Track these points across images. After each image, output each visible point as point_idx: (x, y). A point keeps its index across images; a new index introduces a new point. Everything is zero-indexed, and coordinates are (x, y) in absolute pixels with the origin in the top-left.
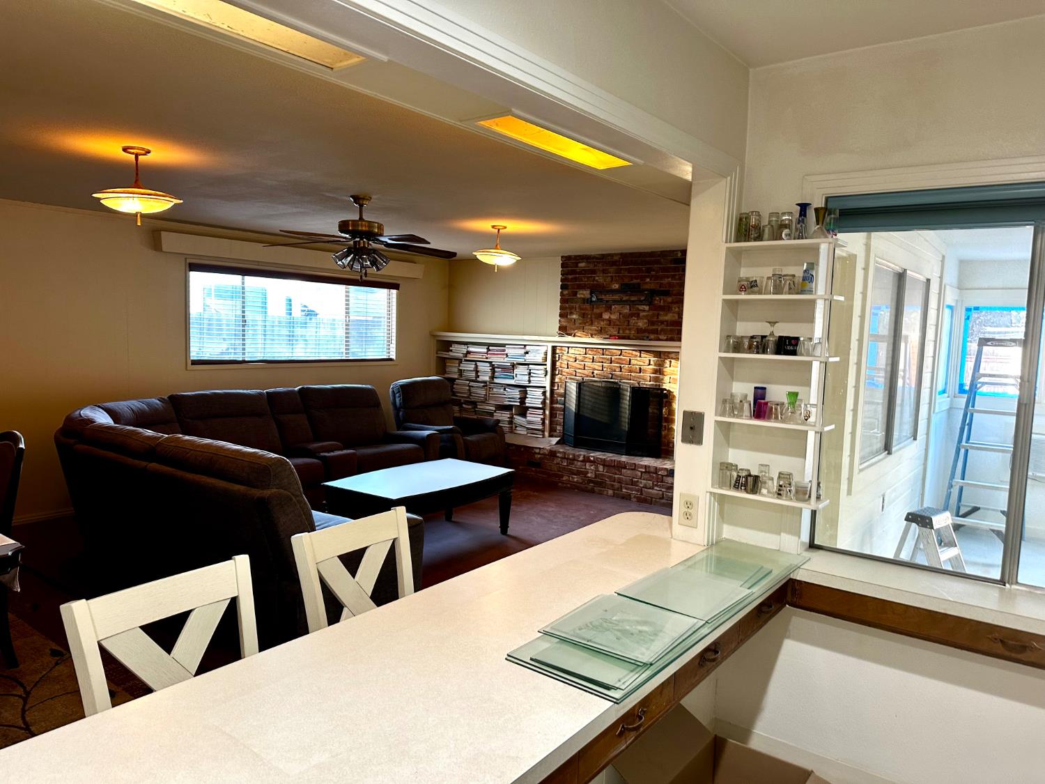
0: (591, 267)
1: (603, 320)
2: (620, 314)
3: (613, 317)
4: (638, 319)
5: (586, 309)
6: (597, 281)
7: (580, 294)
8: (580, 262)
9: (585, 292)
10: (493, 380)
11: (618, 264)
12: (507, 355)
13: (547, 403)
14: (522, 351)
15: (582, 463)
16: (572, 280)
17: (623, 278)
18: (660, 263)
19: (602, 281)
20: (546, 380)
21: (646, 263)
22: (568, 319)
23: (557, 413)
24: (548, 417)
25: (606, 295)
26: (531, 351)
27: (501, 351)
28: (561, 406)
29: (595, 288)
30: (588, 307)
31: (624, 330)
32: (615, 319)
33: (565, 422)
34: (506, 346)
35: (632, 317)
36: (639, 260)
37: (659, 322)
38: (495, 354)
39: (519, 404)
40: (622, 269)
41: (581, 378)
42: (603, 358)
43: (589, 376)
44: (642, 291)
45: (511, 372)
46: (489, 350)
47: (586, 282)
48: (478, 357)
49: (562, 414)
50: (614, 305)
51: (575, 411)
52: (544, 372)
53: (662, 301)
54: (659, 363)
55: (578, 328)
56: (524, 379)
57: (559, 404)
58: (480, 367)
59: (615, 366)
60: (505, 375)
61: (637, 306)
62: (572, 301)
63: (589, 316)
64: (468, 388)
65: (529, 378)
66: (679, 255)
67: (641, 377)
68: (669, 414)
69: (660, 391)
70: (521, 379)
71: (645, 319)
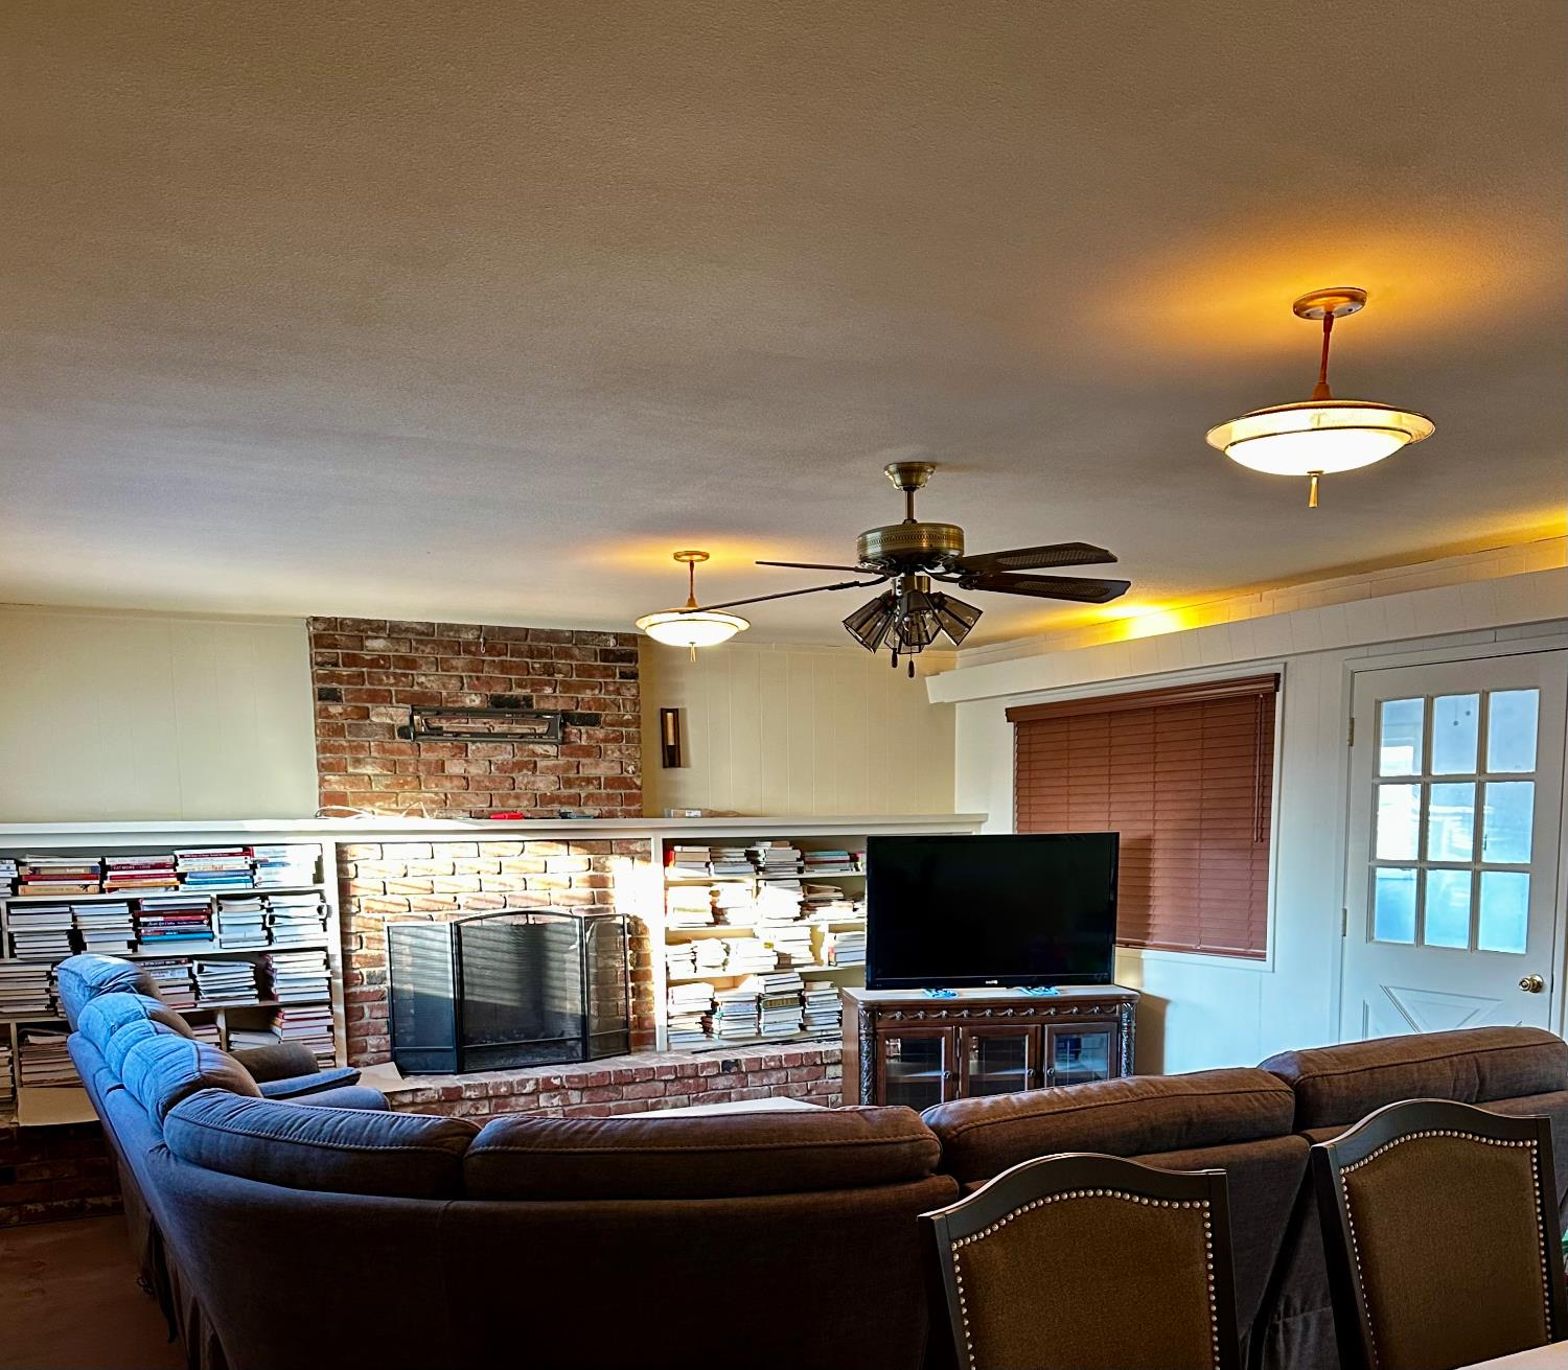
0: (403, 650)
1: (451, 777)
2: (490, 762)
4: (534, 775)
5: (399, 752)
6: (422, 685)
7: (379, 715)
8: (369, 638)
9: (392, 711)
10: (135, 950)
11: (473, 649)
12: (181, 877)
13: (337, 986)
14: (241, 863)
15: (530, 1098)
16: (350, 679)
17: (489, 681)
18: (572, 657)
19: (434, 686)
20: (325, 930)
21: (542, 654)
22: (351, 775)
23: (365, 1005)
24: (343, 1019)
25: (448, 720)
26: (270, 860)
27: (154, 867)
28: (377, 987)
29: (419, 703)
30: (403, 747)
31: (504, 798)
32: (478, 775)
33: (398, 1025)
34: (177, 853)
35: (520, 771)
36: (524, 646)
37: (583, 779)
38: (132, 877)
39: (256, 1002)
40: (483, 661)
41: (426, 914)
42: (478, 864)
43: (446, 907)
44: (539, 715)
45: (201, 922)
46: (110, 868)
47: (392, 685)
48: (69, 891)
49: (381, 1008)
50: (474, 742)
51: (451, 996)
52: (320, 910)
53: (584, 737)
54: (608, 863)
55: (381, 796)
56: (248, 935)
57: (369, 984)
58: (89, 919)
59: (511, 879)
60: (179, 932)
61: (531, 746)
62: (356, 730)
63: (411, 769)
64: (47, 985)
65: (269, 930)
66: (612, 642)
67: (573, 898)
68: (638, 964)
69: (619, 920)
70: (241, 936)
71: (553, 773)
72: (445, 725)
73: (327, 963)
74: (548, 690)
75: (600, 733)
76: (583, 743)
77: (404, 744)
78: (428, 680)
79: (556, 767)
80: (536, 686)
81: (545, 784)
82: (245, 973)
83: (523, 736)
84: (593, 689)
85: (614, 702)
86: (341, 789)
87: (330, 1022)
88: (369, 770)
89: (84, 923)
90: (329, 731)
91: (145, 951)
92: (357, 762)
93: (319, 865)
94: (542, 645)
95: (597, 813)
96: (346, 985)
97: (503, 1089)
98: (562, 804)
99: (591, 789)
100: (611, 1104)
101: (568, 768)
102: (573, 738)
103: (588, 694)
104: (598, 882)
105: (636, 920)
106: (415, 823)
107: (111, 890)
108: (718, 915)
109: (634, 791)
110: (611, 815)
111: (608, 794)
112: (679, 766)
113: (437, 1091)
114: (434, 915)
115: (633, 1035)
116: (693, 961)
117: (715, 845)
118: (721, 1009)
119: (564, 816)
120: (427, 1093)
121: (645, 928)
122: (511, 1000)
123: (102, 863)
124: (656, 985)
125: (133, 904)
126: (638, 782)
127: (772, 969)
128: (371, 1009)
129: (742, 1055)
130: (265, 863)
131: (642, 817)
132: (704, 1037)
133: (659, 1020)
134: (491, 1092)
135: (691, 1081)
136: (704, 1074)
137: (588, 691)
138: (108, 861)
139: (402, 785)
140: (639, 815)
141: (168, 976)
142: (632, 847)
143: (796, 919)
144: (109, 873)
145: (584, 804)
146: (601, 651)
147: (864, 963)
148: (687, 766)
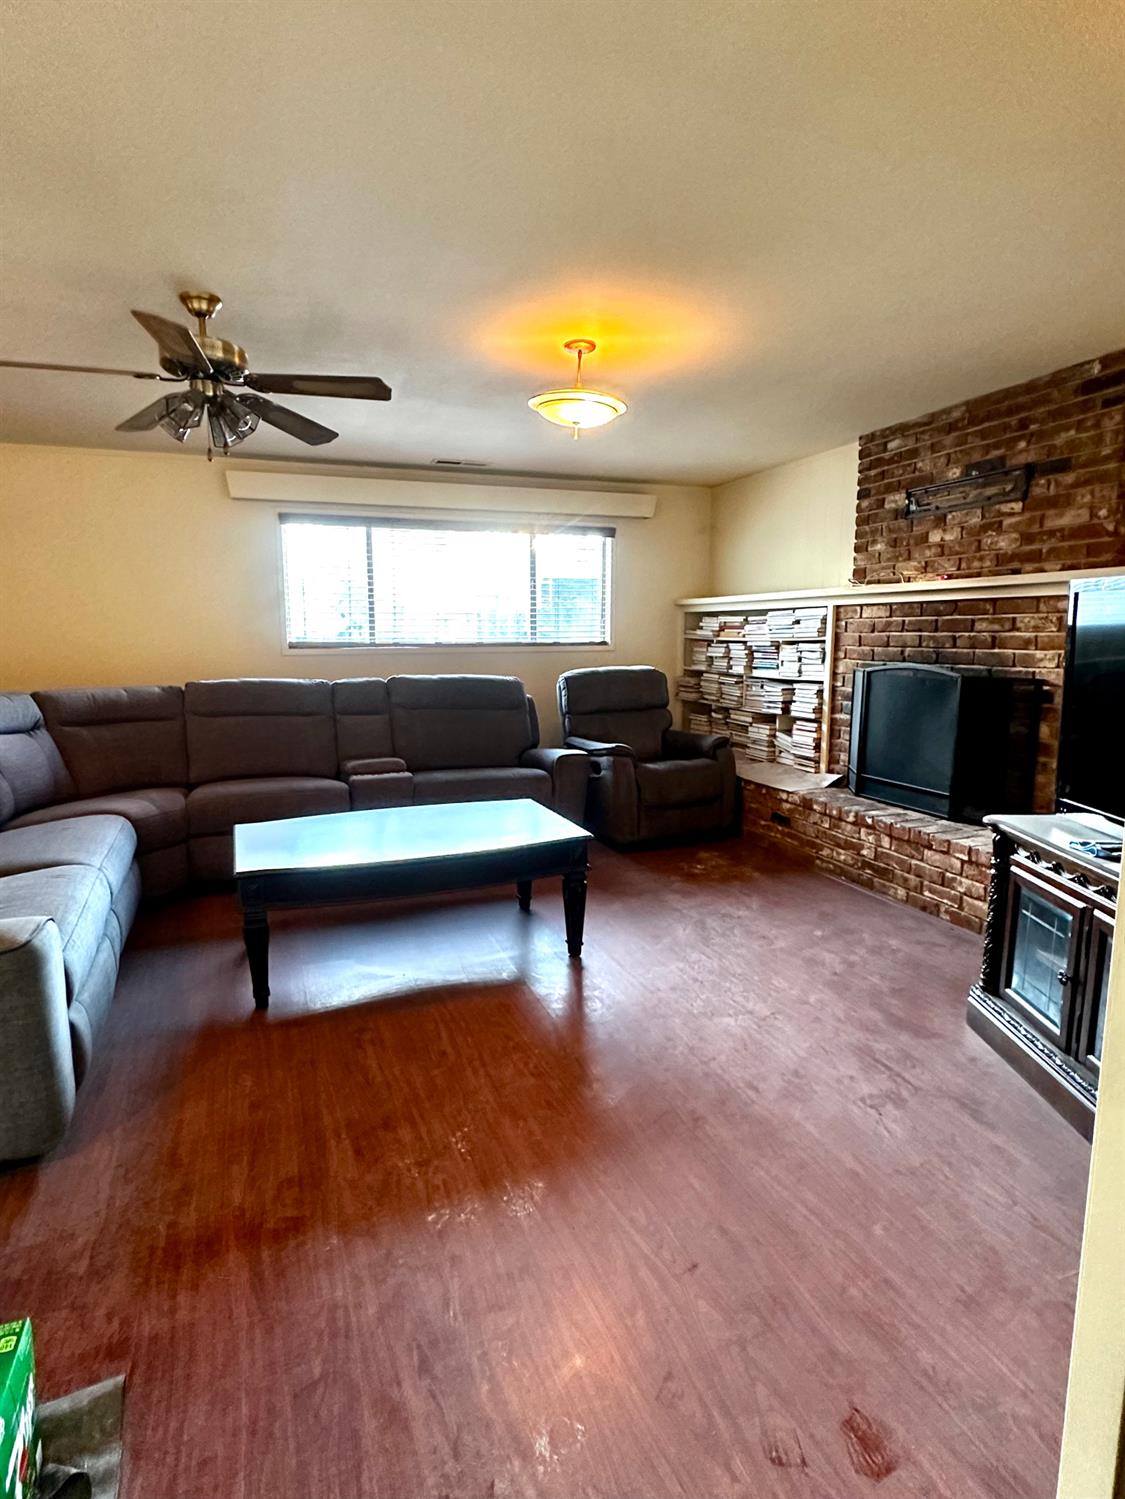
0: (911, 444)
2: (962, 528)
3: (948, 537)
4: (998, 534)
5: (900, 529)
6: (921, 470)
7: (889, 503)
8: (890, 441)
9: (897, 497)
10: (750, 672)
11: (960, 425)
12: (770, 629)
13: (824, 712)
16: (877, 478)
17: (970, 453)
18: (1050, 401)
19: (929, 468)
20: (823, 669)
21: (1020, 408)
22: (868, 553)
24: (826, 735)
25: (934, 496)
26: (803, 619)
28: (848, 717)
29: (916, 485)
30: (902, 525)
31: (970, 561)
32: (953, 541)
36: (1004, 406)
40: (970, 434)
42: (921, 621)
44: (1009, 472)
45: (775, 658)
46: (748, 622)
47: (901, 476)
48: (733, 635)
50: (952, 512)
52: (822, 654)
55: (884, 569)
56: (792, 668)
57: (844, 713)
62: (877, 517)
63: (906, 543)
65: (800, 666)
70: (789, 668)
71: (1015, 531)
72: (932, 501)
73: (820, 693)
74: (1023, 445)
76: (1051, 493)
78: (925, 464)
79: (1020, 524)
80: (1012, 443)
81: (1005, 543)
83: (992, 497)
84: (1067, 429)
85: (1091, 438)
86: (862, 564)
90: (862, 521)
91: (754, 673)
92: (874, 542)
93: (824, 621)
94: (1021, 399)
96: (833, 710)
101: (1031, 521)
102: (1040, 490)
103: (1061, 439)
111: (1072, 546)
113: (799, 797)
120: (795, 796)
123: (746, 620)
128: (844, 732)
130: (800, 621)
137: (1063, 435)
138: (749, 618)
144: (746, 626)
146: (1084, 384)
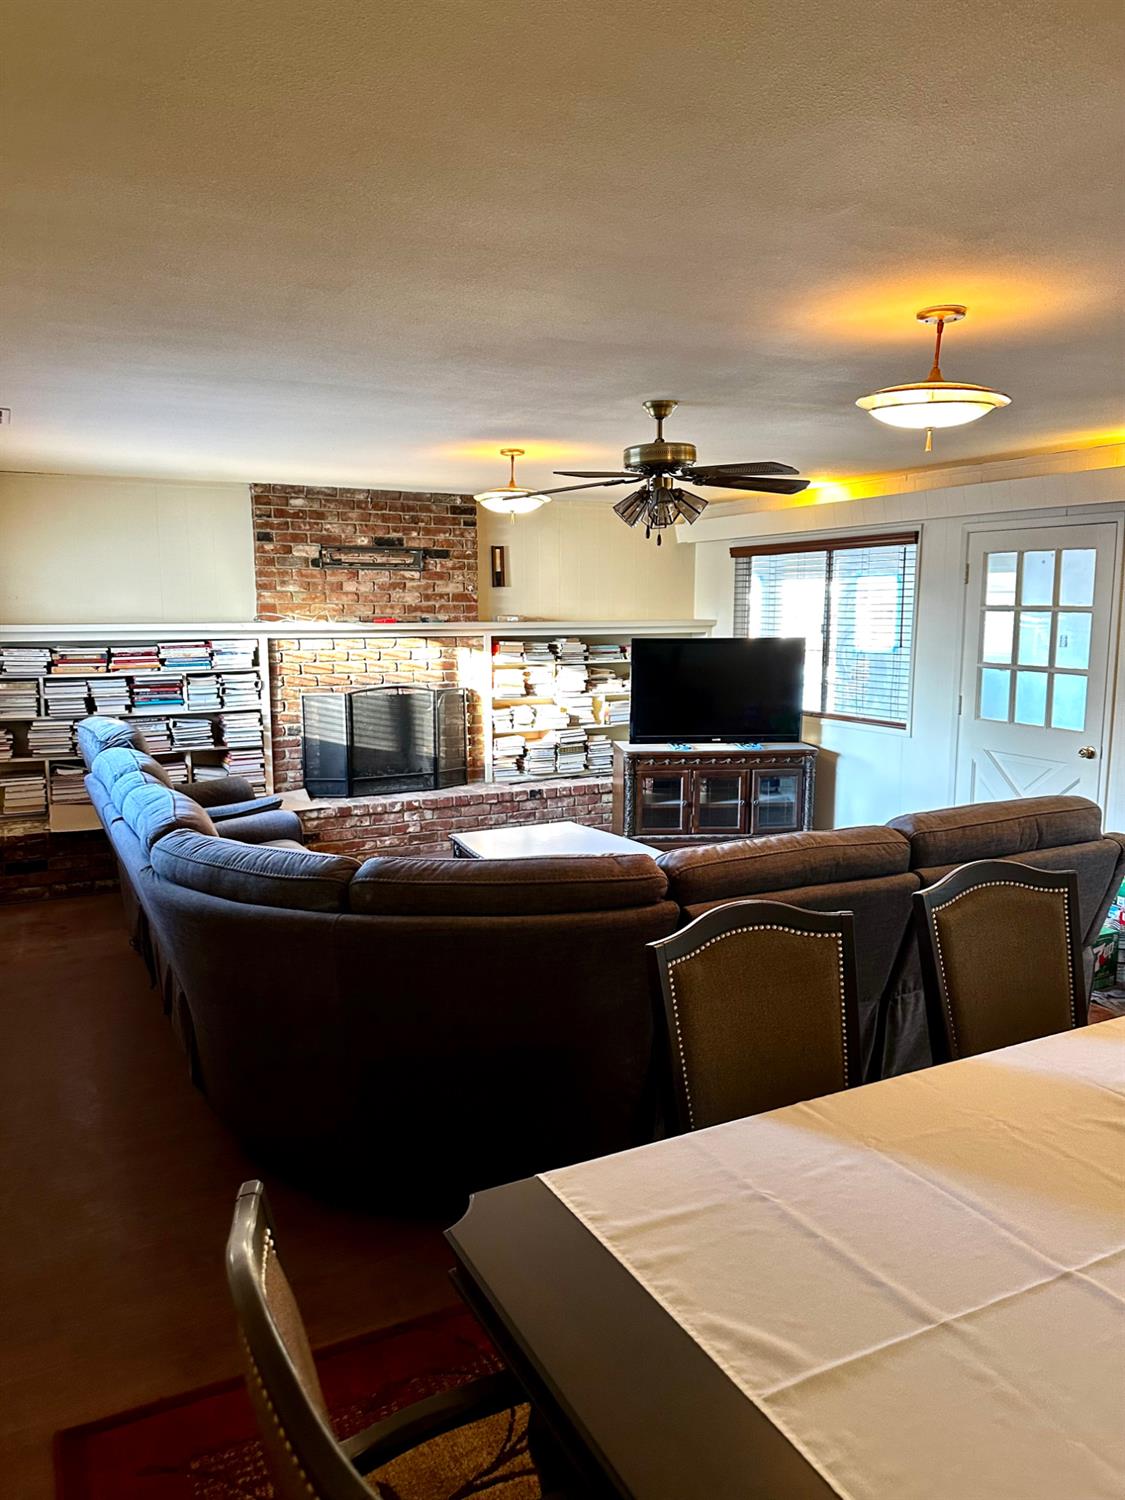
0: (316, 507)
1: (347, 594)
2: (374, 583)
3: (362, 589)
4: (404, 592)
5: (313, 576)
7: (298, 551)
8: (291, 498)
9: (307, 548)
10: (130, 711)
11: (363, 505)
12: (162, 662)
13: (267, 737)
14: (203, 652)
15: (398, 815)
16: (279, 526)
17: (373, 529)
18: (431, 511)
19: (337, 531)
20: (260, 698)
21: (410, 509)
22: (278, 592)
23: (286, 750)
24: (271, 759)
25: (346, 554)
26: (224, 651)
27: (143, 655)
28: (294, 738)
29: (325, 542)
30: (315, 573)
31: (383, 608)
32: (366, 592)
33: (309, 763)
34: (160, 645)
35: (394, 589)
36: (398, 503)
37: (437, 595)
38: (129, 661)
39: (212, 747)
40: (370, 514)
41: (328, 687)
42: (365, 653)
43: (343, 682)
44: (408, 551)
45: (176, 692)
46: (113, 655)
47: (308, 530)
48: (86, 670)
49: (297, 751)
50: (363, 570)
51: (345, 743)
52: (256, 684)
53: (439, 566)
54: (455, 653)
55: (299, 607)
56: (208, 701)
57: (289, 735)
58: (99, 690)
59: (387, 663)
60: (161, 699)
61: (402, 572)
62: (283, 561)
63: (320, 588)
64: (70, 735)
65: (222, 698)
66: (459, 501)
67: (429, 676)
68: (473, 722)
69: (461, 692)
70: (202, 702)
71: (417, 591)
72: (343, 557)
73: (261, 720)
74: (415, 534)
75: (449, 564)
76: (438, 570)
77: (316, 571)
78: (332, 527)
79: (419, 586)
80: (406, 531)
81: (411, 598)
82: (205, 727)
83: (396, 565)
84: (445, 533)
85: (459, 542)
86: (270, 601)
87: (262, 761)
88: (291, 588)
89: (96, 693)
90: (264, 561)
91: (136, 712)
92: (283, 583)
93: (256, 653)
94: (411, 503)
95: (446, 618)
96: (273, 735)
97: (380, 809)
98: (422, 612)
99: (443, 602)
100: (453, 820)
101: (427, 587)
102: (430, 567)
103: (441, 537)
104: (449, 666)
105: (472, 692)
106: (322, 625)
107: (114, 670)
108: (529, 689)
109: (473, 603)
110: (457, 620)
111: (454, 606)
112: (504, 586)
113: (334, 810)
114: (334, 688)
115: (468, 771)
116: (511, 721)
117: (527, 640)
118: (531, 754)
119: (424, 620)
120: (328, 811)
121: (479, 698)
122: (389, 747)
123: (109, 652)
124: (485, 737)
125: (130, 680)
126: (475, 597)
127: (566, 727)
128: (291, 752)
129: (543, 786)
130: (220, 652)
131: (477, 621)
132: (518, 773)
133: (487, 761)
134: (371, 811)
135: (508, 804)
136: (518, 799)
137: (442, 535)
138: (113, 650)
139: (314, 599)
140: (475, 619)
141: (152, 729)
142: (470, 642)
143: (583, 692)
144: (113, 659)
145: (439, 612)
146: (451, 507)
147: (628, 723)
148: (509, 586)
